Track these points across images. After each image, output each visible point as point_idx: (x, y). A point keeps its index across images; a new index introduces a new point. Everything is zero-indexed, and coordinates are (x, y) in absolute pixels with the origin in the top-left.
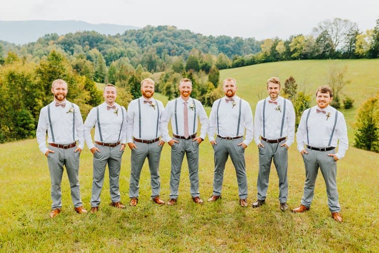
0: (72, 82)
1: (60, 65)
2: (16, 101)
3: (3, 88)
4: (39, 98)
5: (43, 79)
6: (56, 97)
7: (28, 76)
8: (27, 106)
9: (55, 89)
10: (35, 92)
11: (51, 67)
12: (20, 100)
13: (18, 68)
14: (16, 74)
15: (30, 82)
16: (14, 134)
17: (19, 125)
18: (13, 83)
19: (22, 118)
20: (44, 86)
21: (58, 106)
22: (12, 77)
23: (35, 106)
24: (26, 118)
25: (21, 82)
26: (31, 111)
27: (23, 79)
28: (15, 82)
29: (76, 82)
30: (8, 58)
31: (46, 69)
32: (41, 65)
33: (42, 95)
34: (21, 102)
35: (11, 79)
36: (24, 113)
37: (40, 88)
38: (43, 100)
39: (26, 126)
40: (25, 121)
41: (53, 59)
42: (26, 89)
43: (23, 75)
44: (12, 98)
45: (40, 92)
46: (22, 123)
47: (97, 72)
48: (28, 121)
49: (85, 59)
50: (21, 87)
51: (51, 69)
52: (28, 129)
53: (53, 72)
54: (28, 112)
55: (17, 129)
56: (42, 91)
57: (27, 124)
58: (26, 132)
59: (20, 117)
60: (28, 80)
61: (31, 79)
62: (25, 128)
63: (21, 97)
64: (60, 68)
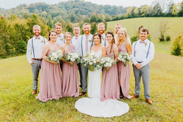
0: (43, 28)
1: (37, 20)
2: (19, 37)
3: (13, 31)
4: (28, 36)
5: (30, 27)
6: (35, 34)
7: (24, 25)
8: (23, 39)
9: (34, 30)
10: (26, 33)
11: (33, 21)
12: (20, 36)
13: (19, 22)
14: (18, 25)
15: (25, 28)
16: (19, 52)
17: (20, 47)
18: (17, 29)
19: (22, 45)
20: (30, 30)
21: (36, 38)
22: (17, 26)
23: (27, 39)
24: (23, 44)
25: (21, 28)
26: (25, 41)
27: (21, 27)
28: (18, 28)
29: (44, 28)
30: (11, 17)
31: (31, 23)
32: (28, 20)
33: (30, 34)
34: (21, 37)
35: (16, 27)
36: (23, 43)
37: (28, 31)
38: (30, 37)
39: (24, 48)
40: (23, 46)
41: (33, 18)
42: (23, 31)
43: (22, 25)
44: (17, 36)
45: (29, 33)
46: (22, 47)
47: (47, 23)
48: (24, 46)
49: (42, 17)
50: (21, 31)
51: (33, 22)
52: (24, 50)
53: (34, 23)
54: (25, 42)
55: (20, 50)
56: (30, 32)
57: (24, 47)
58: (24, 51)
59: (21, 44)
60: (24, 27)
61: (25, 27)
62: (23, 49)
63: (21, 35)
64: (37, 22)
